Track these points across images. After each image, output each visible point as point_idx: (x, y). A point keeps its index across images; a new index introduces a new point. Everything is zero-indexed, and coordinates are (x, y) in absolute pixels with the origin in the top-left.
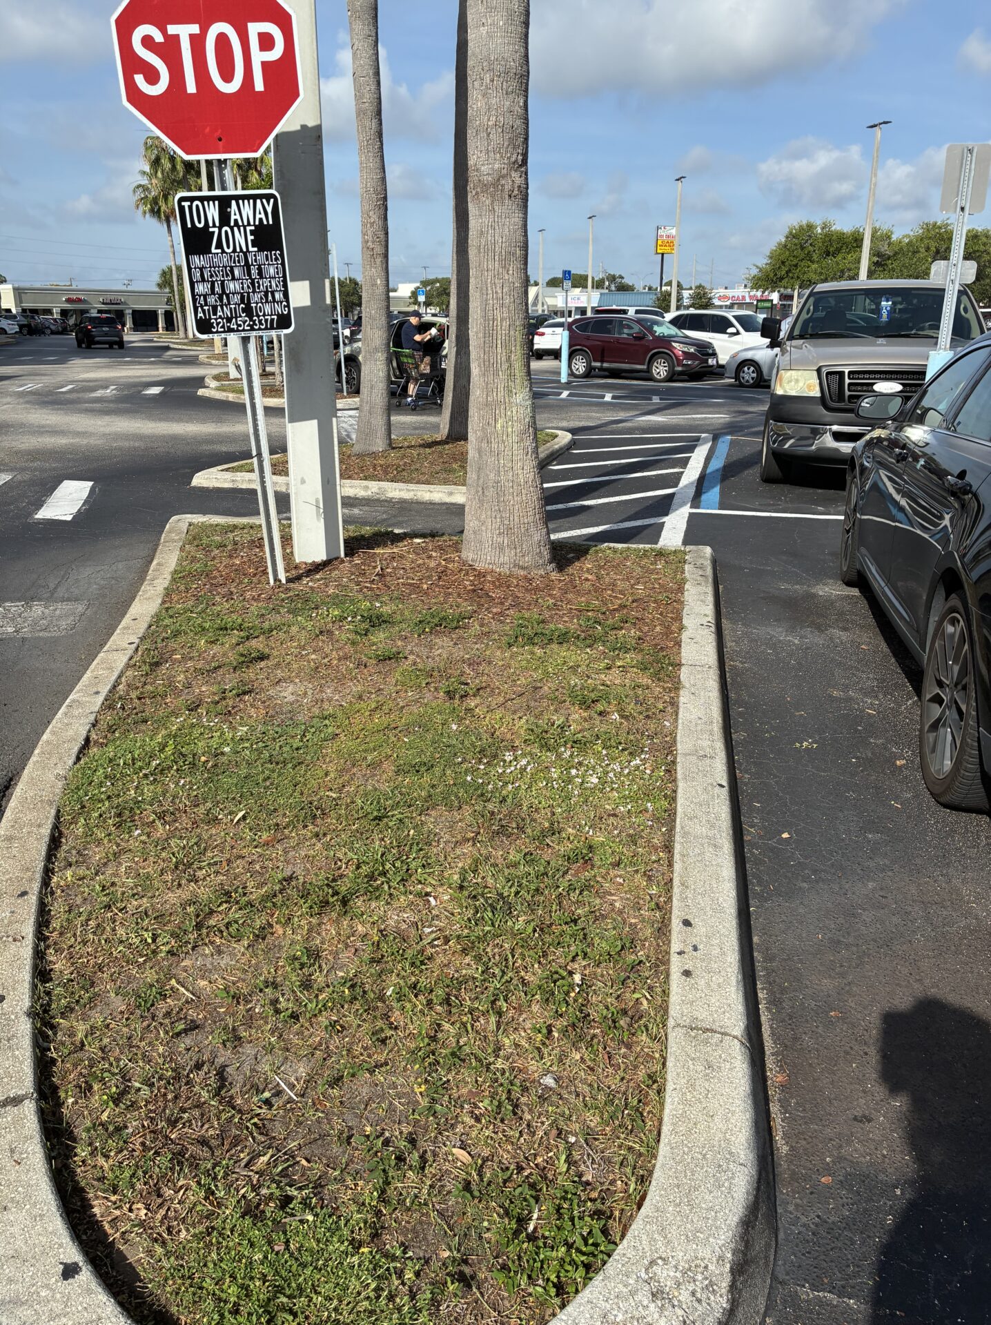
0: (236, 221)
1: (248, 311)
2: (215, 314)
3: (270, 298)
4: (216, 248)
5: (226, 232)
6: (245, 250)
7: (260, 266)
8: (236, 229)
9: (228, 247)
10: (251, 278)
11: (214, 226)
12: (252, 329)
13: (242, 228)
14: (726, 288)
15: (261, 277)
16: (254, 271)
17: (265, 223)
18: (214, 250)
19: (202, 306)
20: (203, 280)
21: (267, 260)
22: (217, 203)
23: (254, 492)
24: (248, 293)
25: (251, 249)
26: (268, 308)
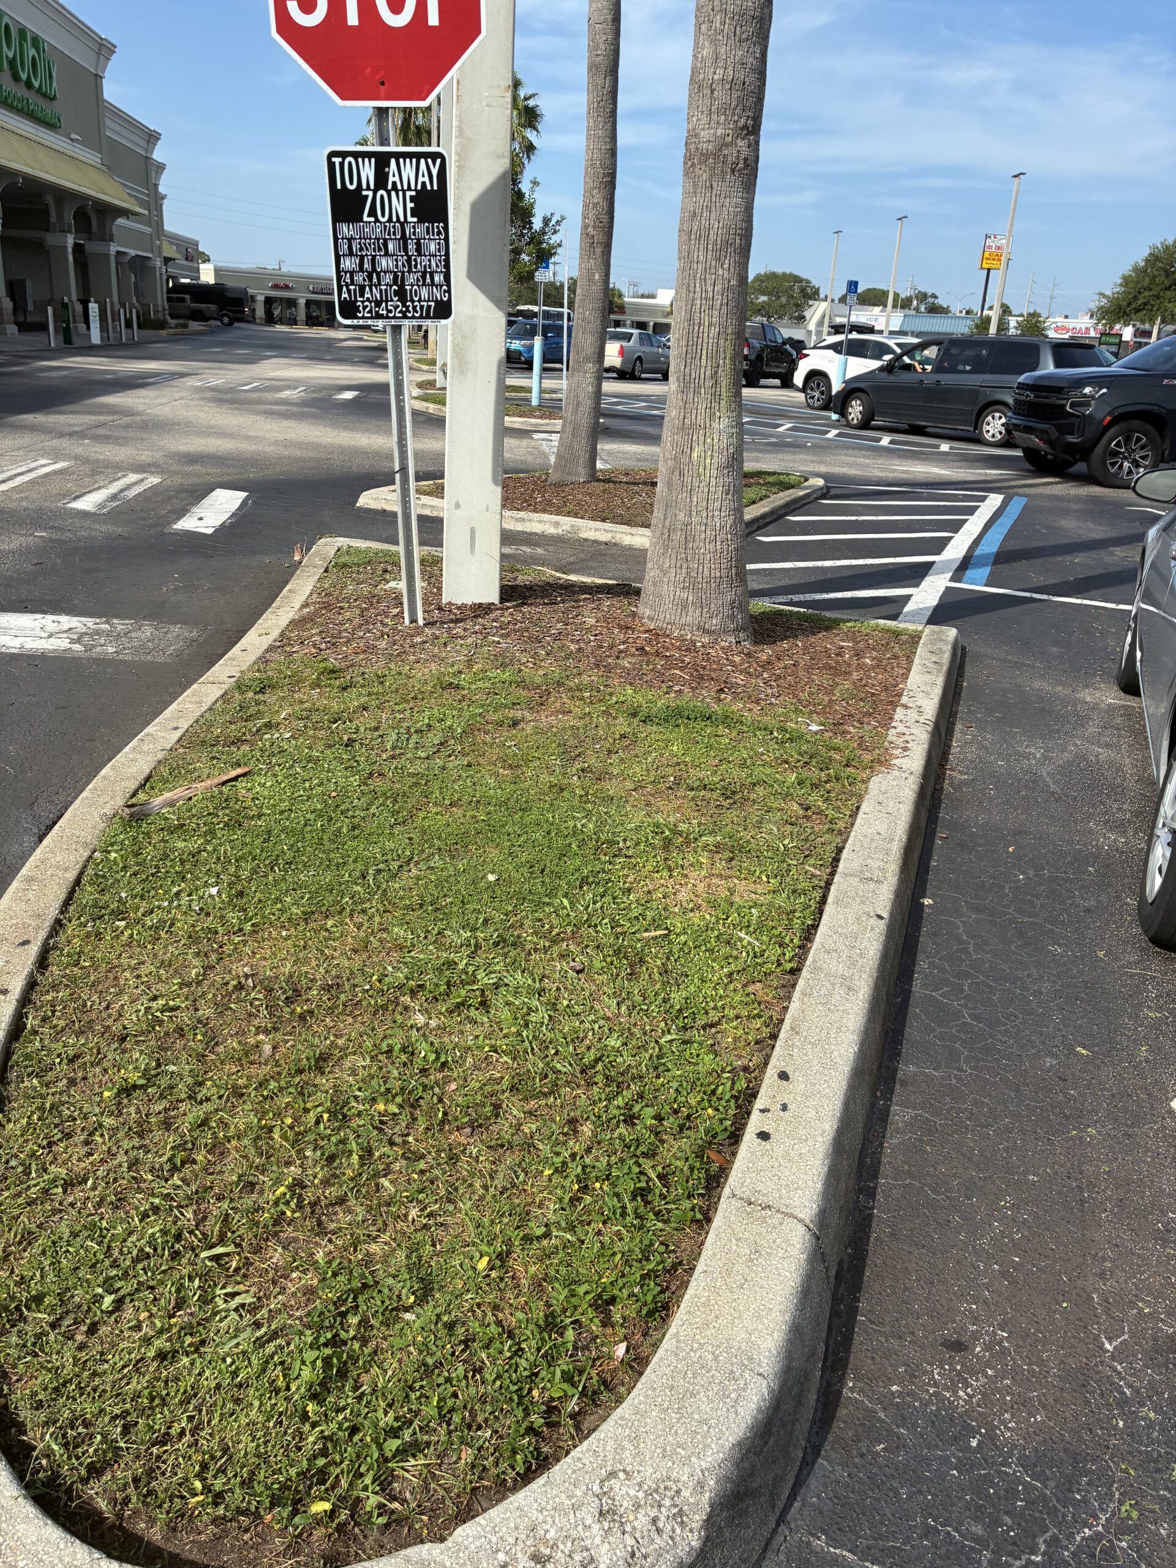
0: (394, 183)
1: (401, 294)
2: (362, 295)
3: (428, 280)
4: (369, 216)
5: (382, 197)
6: (402, 219)
7: (418, 240)
8: (393, 193)
9: (383, 216)
10: (407, 254)
11: (368, 188)
12: (405, 317)
13: (401, 193)
14: (1066, 317)
15: (420, 254)
16: (411, 246)
17: (429, 188)
18: (366, 218)
19: (347, 285)
20: (351, 254)
21: (428, 233)
22: (373, 160)
23: (395, 514)
24: (403, 273)
25: (410, 219)
26: (424, 292)
